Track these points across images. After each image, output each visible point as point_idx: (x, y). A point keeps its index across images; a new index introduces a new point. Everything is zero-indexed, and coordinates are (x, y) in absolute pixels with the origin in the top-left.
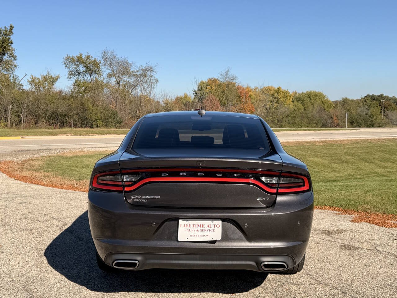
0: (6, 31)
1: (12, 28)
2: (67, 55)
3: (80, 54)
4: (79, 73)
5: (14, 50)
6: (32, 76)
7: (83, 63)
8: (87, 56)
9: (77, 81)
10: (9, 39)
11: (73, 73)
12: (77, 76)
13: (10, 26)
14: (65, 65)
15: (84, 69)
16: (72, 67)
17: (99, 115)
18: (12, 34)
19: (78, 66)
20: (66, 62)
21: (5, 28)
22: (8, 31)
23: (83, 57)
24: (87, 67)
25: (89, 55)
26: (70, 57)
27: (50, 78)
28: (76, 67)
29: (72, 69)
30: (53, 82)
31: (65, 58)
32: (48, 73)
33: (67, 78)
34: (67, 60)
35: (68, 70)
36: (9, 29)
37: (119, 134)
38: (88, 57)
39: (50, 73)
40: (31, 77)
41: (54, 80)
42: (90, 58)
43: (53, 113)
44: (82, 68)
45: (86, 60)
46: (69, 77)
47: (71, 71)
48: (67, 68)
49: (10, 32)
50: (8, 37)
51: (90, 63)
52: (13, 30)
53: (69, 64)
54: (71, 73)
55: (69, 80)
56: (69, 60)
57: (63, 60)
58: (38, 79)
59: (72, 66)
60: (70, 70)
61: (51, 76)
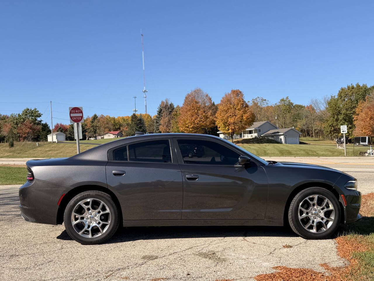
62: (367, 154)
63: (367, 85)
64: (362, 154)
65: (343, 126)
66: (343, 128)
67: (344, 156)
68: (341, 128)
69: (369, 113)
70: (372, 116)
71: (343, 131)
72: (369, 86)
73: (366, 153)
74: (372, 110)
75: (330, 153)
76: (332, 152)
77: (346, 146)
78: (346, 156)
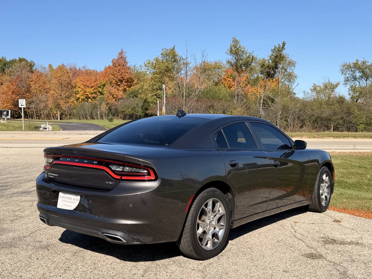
0: (279, 48)
1: (284, 44)
2: (344, 63)
3: (357, 60)
4: (355, 79)
5: (295, 63)
6: (315, 85)
7: (359, 68)
8: (363, 61)
9: (352, 87)
10: (281, 54)
11: (349, 79)
12: (353, 82)
13: (283, 43)
14: (342, 72)
15: (360, 74)
16: (349, 74)
17: (364, 119)
18: (284, 50)
19: (354, 72)
20: (343, 69)
21: (279, 45)
22: (281, 47)
23: (359, 63)
24: (363, 72)
25: (364, 60)
26: (346, 64)
27: (330, 85)
28: (352, 73)
29: (348, 76)
30: (333, 89)
31: (342, 66)
32: (329, 81)
33: (343, 84)
34: (343, 67)
35: (344, 77)
36: (281, 46)
37: (357, 138)
38: (364, 63)
39: (330, 80)
40: (313, 85)
41: (333, 87)
42: (366, 64)
43: (317, 117)
44: (358, 74)
45: (362, 66)
46: (345, 83)
47: (347, 78)
48: (343, 74)
49: (283, 48)
50: (280, 53)
51: (366, 68)
52: (285, 46)
53: (345, 71)
54: (347, 79)
55: (345, 86)
56: (346, 67)
57: (340, 67)
58: (319, 86)
59: (348, 72)
60: (347, 76)
61: (332, 84)
62: (41, 129)
63: (6, 58)
64: (37, 128)
65: (21, 100)
66: (22, 102)
67: (22, 131)
68: (20, 102)
69: (11, 87)
70: (14, 90)
71: (21, 105)
72: (8, 60)
73: (41, 127)
74: (14, 83)
75: (4, 128)
76: (6, 126)
77: (24, 121)
78: (23, 130)
